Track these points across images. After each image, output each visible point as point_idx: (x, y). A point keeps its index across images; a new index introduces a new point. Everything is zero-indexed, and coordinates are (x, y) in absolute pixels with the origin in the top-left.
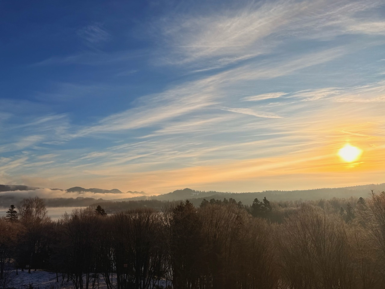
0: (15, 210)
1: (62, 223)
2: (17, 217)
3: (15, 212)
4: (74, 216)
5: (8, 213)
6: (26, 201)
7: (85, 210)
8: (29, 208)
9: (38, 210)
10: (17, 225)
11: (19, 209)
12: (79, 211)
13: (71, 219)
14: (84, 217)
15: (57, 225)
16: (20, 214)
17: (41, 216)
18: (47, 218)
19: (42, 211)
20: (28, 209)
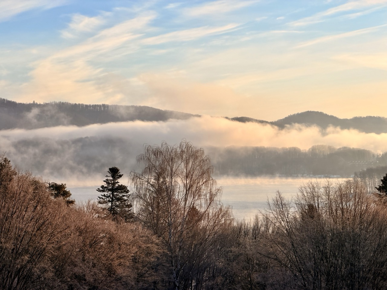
0: (122, 181)
1: (267, 229)
2: (130, 206)
3: (123, 189)
4: (307, 207)
5: (103, 194)
6: (153, 156)
7: (340, 189)
8: (164, 178)
9: (191, 186)
10: (132, 231)
11: (133, 180)
12: (322, 190)
13: (298, 216)
14: (339, 212)
15: (251, 235)
16: (139, 196)
17: (201, 205)
18: (221, 209)
19: (203, 187)
20: (162, 180)
